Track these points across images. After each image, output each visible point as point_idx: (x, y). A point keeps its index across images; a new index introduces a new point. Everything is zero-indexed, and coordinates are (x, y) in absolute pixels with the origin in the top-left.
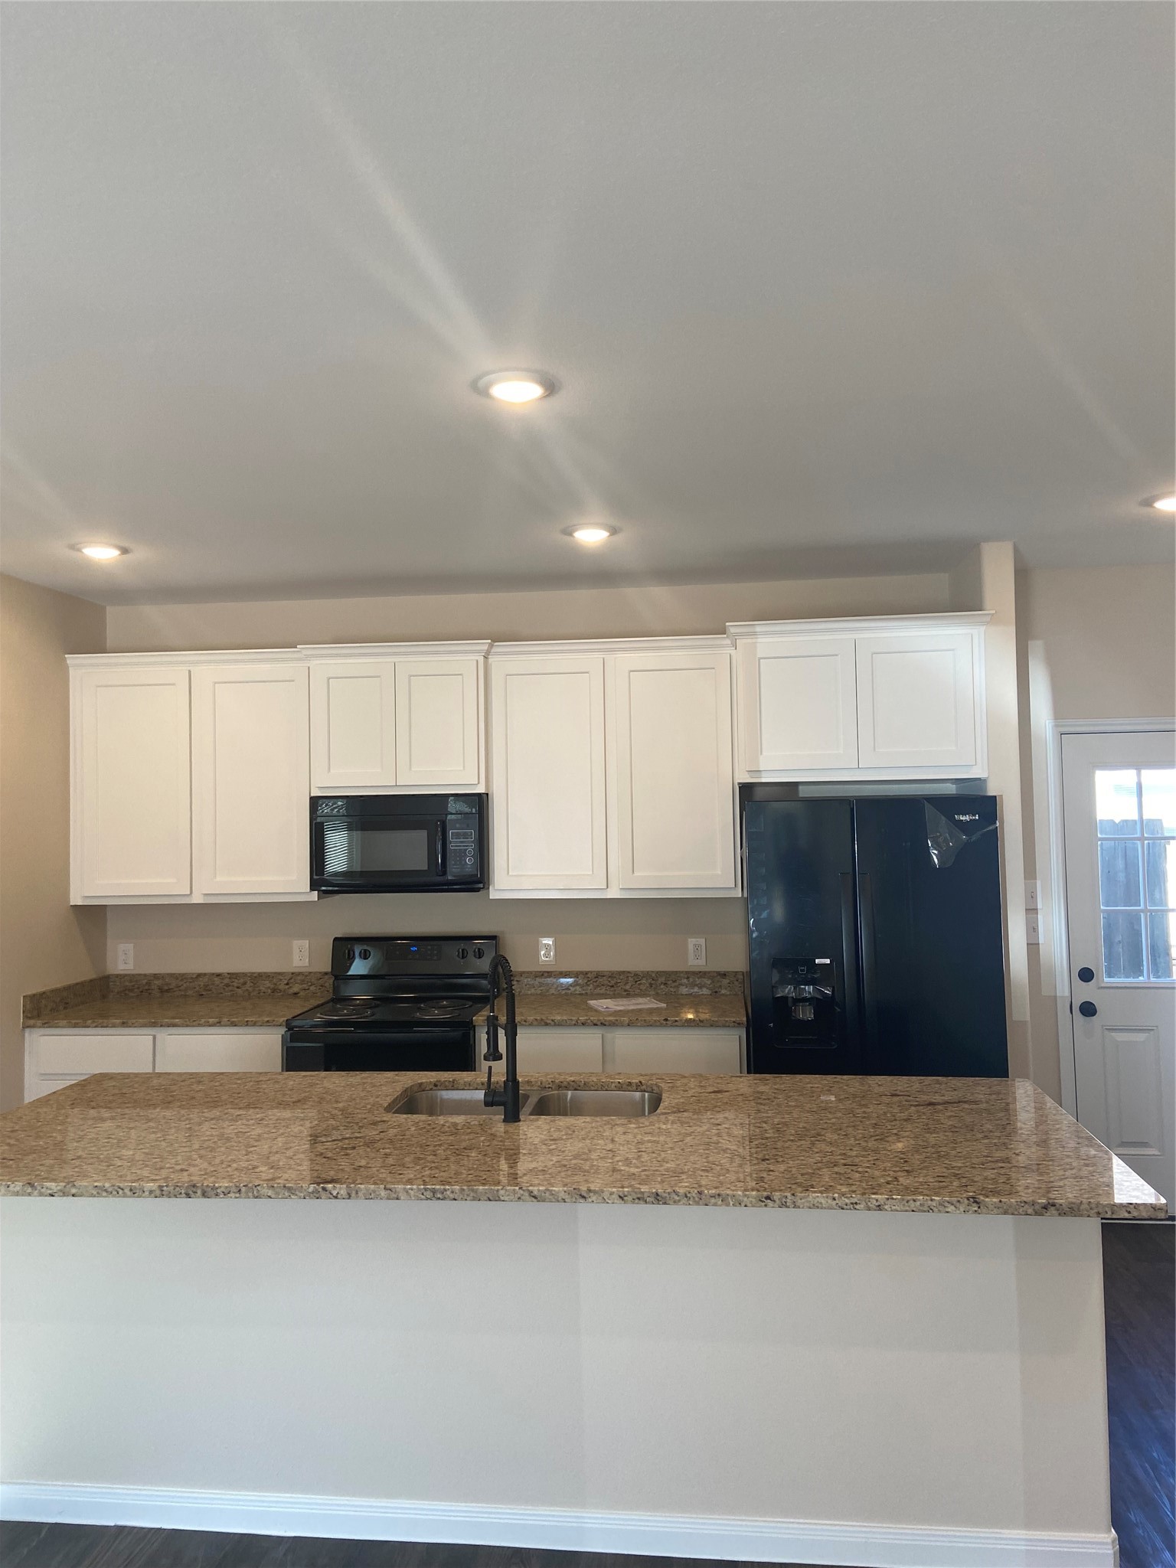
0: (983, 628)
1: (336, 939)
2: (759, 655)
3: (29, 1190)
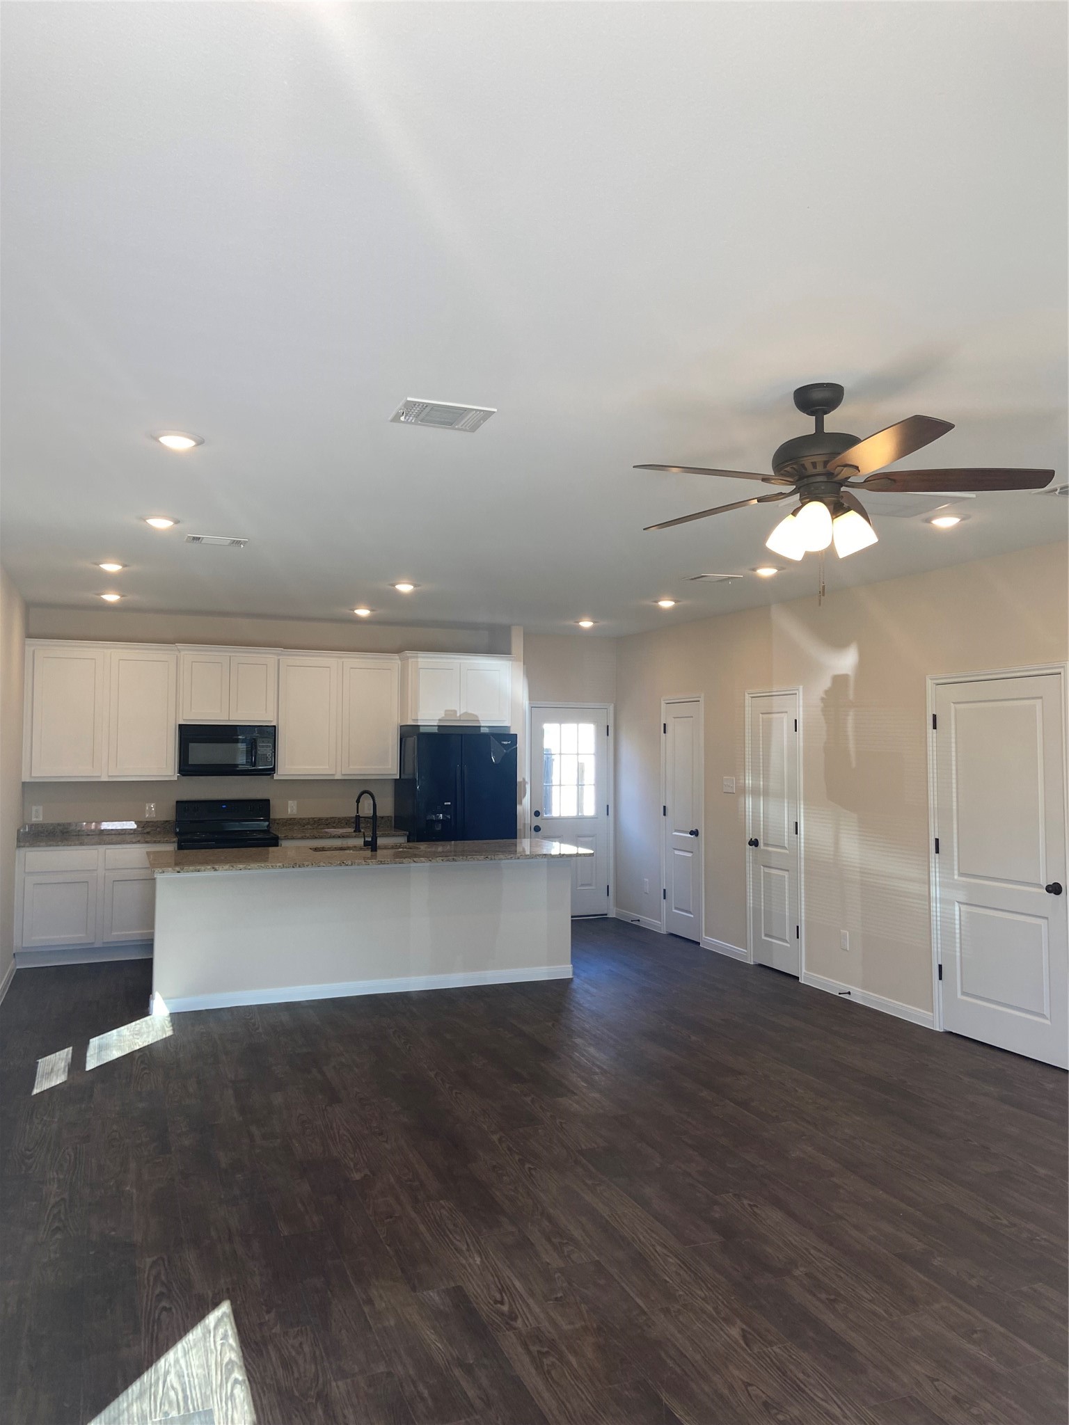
0: (511, 662)
1: (177, 802)
2: (419, 667)
3: (231, 868)
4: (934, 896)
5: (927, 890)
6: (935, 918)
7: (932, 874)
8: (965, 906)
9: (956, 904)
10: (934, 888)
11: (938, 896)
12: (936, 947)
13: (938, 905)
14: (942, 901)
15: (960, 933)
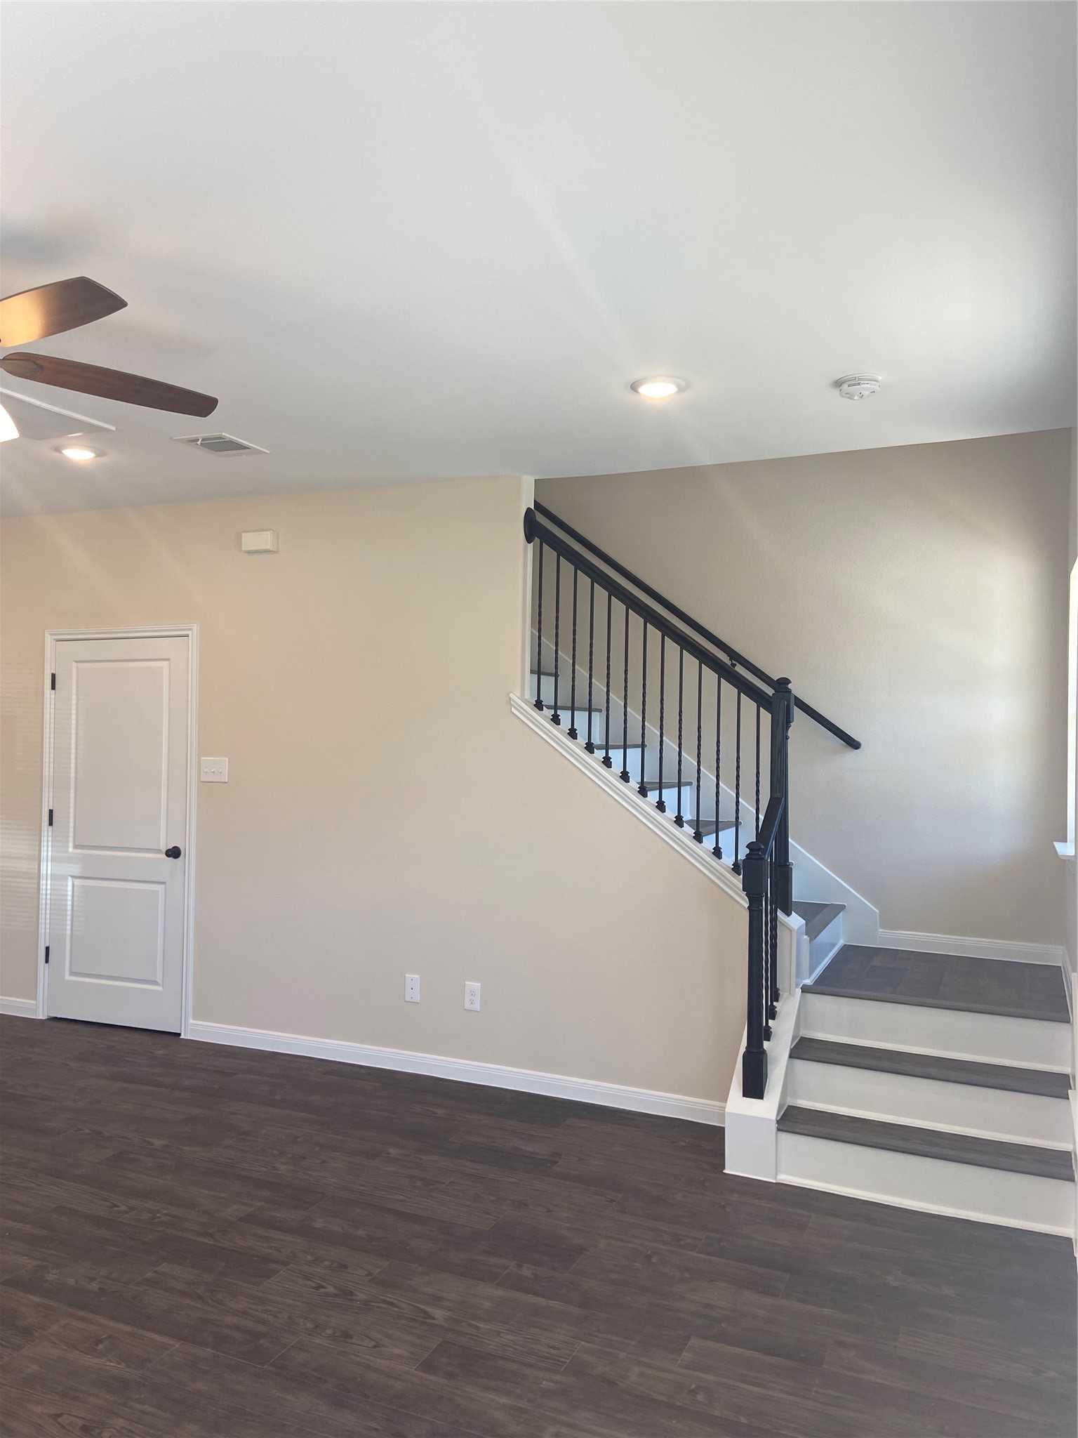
4: (45, 872)
5: (37, 867)
6: (44, 897)
7: (44, 849)
8: (78, 880)
9: (69, 878)
10: (45, 863)
11: (49, 872)
12: (44, 928)
13: (49, 882)
14: (54, 877)
15: (72, 910)
